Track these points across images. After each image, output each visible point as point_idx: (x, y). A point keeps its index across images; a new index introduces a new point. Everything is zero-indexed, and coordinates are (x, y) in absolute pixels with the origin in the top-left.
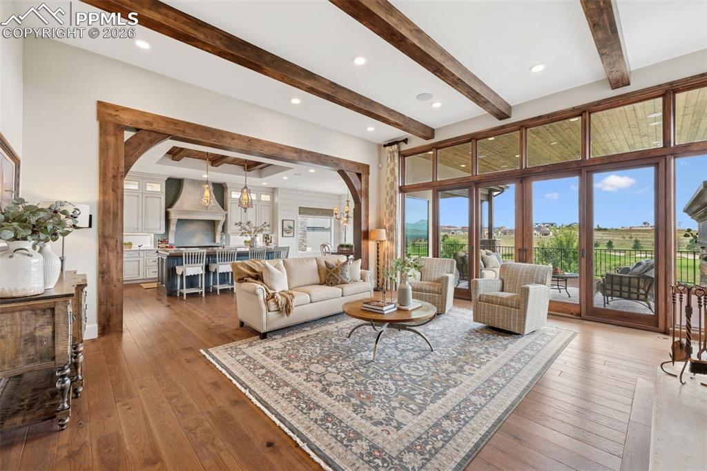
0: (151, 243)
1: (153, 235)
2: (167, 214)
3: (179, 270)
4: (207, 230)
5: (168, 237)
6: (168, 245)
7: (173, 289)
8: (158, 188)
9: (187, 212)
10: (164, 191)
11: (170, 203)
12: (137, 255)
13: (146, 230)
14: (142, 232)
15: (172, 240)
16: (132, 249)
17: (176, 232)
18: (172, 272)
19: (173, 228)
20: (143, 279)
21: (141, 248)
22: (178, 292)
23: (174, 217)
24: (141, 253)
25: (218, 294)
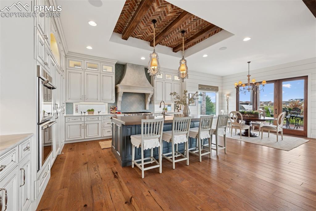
0: (106, 110)
1: (107, 104)
2: (116, 89)
3: (135, 141)
4: (141, 101)
5: (117, 105)
6: (117, 112)
7: (128, 159)
8: (111, 69)
9: (129, 87)
10: (114, 71)
11: (118, 80)
12: (97, 119)
13: (103, 100)
14: (100, 102)
15: (119, 108)
16: (94, 114)
17: (122, 102)
18: (127, 141)
19: (120, 99)
20: (101, 137)
21: (100, 114)
22: (133, 163)
23: (121, 91)
24: (100, 117)
25: (174, 168)
